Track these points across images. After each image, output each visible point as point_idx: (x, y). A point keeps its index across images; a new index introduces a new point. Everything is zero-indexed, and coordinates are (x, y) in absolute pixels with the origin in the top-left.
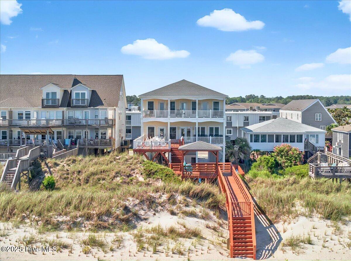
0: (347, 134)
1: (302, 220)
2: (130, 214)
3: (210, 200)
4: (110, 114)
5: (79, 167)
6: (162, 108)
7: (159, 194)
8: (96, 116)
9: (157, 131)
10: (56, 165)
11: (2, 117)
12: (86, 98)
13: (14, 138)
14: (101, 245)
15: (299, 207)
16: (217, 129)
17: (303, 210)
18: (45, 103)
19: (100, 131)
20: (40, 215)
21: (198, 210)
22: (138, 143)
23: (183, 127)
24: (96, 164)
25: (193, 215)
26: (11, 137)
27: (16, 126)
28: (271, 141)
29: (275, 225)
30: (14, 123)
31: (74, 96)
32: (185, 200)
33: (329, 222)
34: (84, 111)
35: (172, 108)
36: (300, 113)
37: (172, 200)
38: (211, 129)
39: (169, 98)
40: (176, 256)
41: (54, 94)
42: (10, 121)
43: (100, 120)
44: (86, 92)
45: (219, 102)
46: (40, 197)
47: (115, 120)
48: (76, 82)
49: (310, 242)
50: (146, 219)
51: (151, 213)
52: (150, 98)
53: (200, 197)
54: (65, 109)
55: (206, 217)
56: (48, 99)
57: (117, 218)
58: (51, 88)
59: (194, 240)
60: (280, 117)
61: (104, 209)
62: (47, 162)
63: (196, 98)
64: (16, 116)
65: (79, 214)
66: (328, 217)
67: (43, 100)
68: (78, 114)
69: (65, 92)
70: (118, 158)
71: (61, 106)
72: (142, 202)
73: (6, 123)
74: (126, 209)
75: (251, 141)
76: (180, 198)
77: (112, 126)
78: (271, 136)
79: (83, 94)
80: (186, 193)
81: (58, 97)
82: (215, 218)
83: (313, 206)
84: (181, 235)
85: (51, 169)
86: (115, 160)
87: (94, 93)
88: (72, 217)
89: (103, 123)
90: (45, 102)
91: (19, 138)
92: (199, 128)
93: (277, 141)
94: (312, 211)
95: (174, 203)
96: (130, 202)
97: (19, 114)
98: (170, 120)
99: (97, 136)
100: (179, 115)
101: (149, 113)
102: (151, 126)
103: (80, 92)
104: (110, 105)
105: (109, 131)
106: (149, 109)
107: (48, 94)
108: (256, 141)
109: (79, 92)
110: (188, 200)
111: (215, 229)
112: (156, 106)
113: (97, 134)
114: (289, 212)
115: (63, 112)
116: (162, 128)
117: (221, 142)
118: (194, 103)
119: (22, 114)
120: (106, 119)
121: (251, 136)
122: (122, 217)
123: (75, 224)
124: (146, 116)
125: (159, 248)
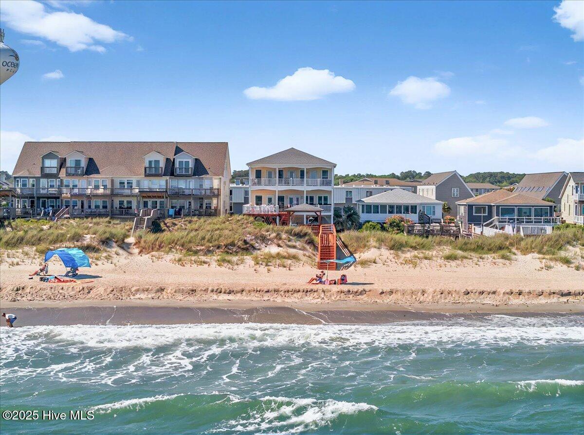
0: (466, 205)
1: (373, 250)
2: (248, 245)
3: (307, 238)
4: (216, 184)
5: (195, 226)
6: (270, 176)
7: (269, 233)
8: (201, 185)
9: (265, 200)
10: (175, 224)
11: (103, 186)
12: (190, 166)
13: (116, 208)
14: (229, 262)
15: (373, 242)
16: (326, 199)
17: (374, 244)
18: (148, 172)
19: (206, 201)
20: (183, 246)
21: (298, 244)
22: (246, 208)
23: (291, 197)
24: (210, 224)
25: (294, 247)
26: (112, 207)
27: (117, 195)
28: (384, 211)
29: (354, 255)
30: (116, 192)
31: (177, 165)
32: (289, 238)
33: (392, 251)
34: (188, 180)
35: (281, 176)
36: (434, 187)
37: (279, 237)
38: (320, 198)
39: (277, 166)
40: (281, 268)
41: (157, 162)
42: (112, 190)
43: (205, 189)
44: (190, 161)
45: (328, 171)
46: (181, 234)
47: (220, 189)
48: (178, 151)
49: (375, 262)
50: (259, 249)
51: (263, 246)
52: (258, 166)
53: (299, 236)
54: (168, 178)
55: (304, 249)
56: (150, 167)
57: (239, 247)
58: (154, 156)
59: (294, 260)
60: (418, 194)
61: (230, 241)
62: (166, 222)
63: (305, 167)
64: (117, 185)
65: (211, 245)
66: (391, 248)
67: (145, 168)
68: (182, 184)
69: (168, 160)
70: (230, 219)
71: (165, 175)
72: (256, 238)
73: (108, 192)
74: (245, 242)
75: (363, 212)
76: (284, 236)
77: (218, 196)
78: (383, 207)
79: (187, 163)
80: (289, 232)
81: (160, 166)
82: (310, 250)
83: (382, 241)
84: (284, 257)
85: (170, 228)
86: (228, 221)
87: (197, 161)
88: (207, 247)
89: (208, 192)
90: (148, 169)
91: (120, 208)
92: (307, 197)
93: (390, 212)
94: (381, 245)
95: (280, 239)
96: (248, 238)
97: (121, 183)
98: (279, 188)
99: (201, 207)
100: (287, 183)
101: (256, 181)
102: (259, 195)
103: (184, 160)
104: (216, 174)
105: (215, 202)
106: (257, 177)
107: (150, 162)
108: (369, 212)
109: (182, 160)
110: (291, 237)
111: (309, 257)
112: (264, 174)
113: (202, 204)
114: (365, 246)
115: (167, 181)
116: (270, 196)
117: (330, 211)
118: (302, 172)
119: (124, 183)
120: (211, 189)
121: (363, 206)
122: (242, 247)
123: (209, 251)
124: (254, 184)
125: (269, 264)
